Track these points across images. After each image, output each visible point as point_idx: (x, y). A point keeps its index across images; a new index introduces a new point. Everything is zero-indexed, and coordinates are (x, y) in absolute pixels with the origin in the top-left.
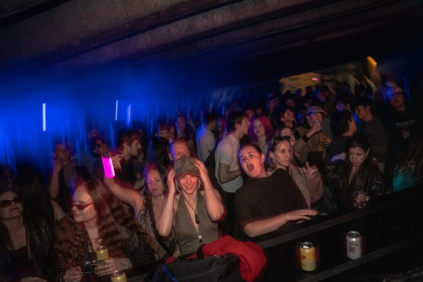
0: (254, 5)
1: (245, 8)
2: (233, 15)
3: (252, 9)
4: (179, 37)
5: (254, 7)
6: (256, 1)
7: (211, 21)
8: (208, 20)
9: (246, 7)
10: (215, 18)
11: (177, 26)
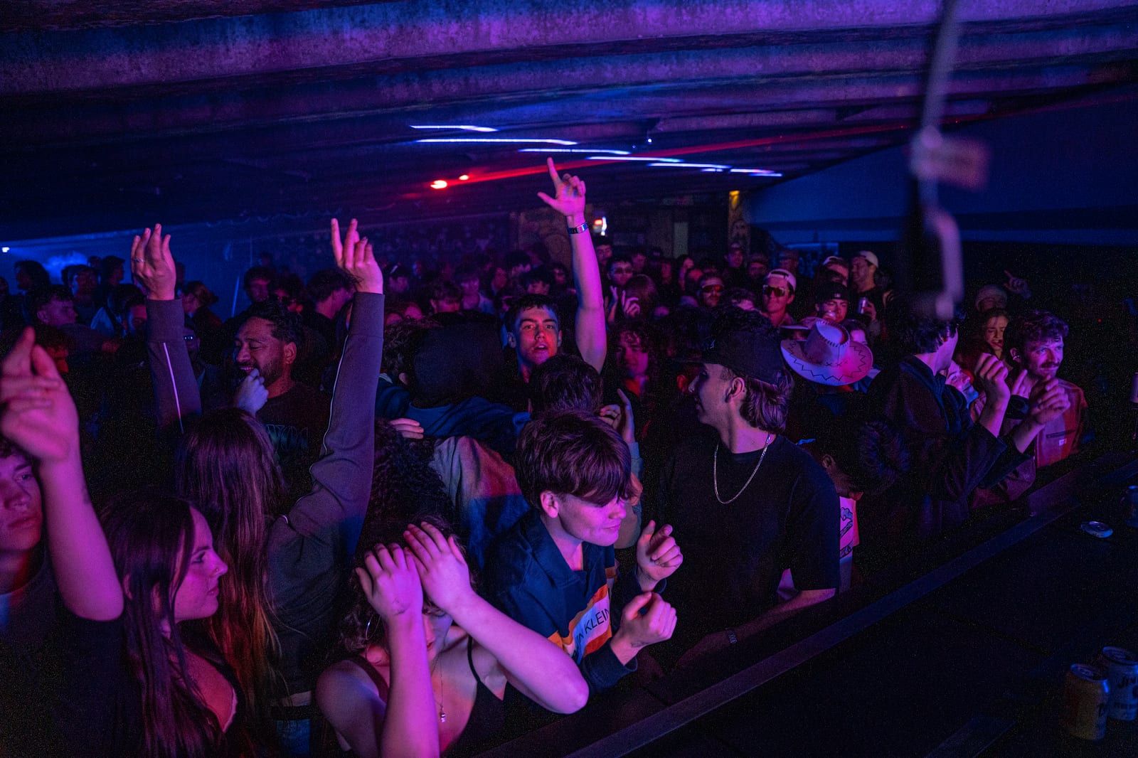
0: (596, 12)
1: (571, 14)
2: (535, 26)
3: (590, 20)
4: (366, 55)
5: (596, 17)
6: (604, 2)
7: (469, 28)
8: (459, 24)
9: (574, 11)
10: (485, 24)
11: (363, 21)
